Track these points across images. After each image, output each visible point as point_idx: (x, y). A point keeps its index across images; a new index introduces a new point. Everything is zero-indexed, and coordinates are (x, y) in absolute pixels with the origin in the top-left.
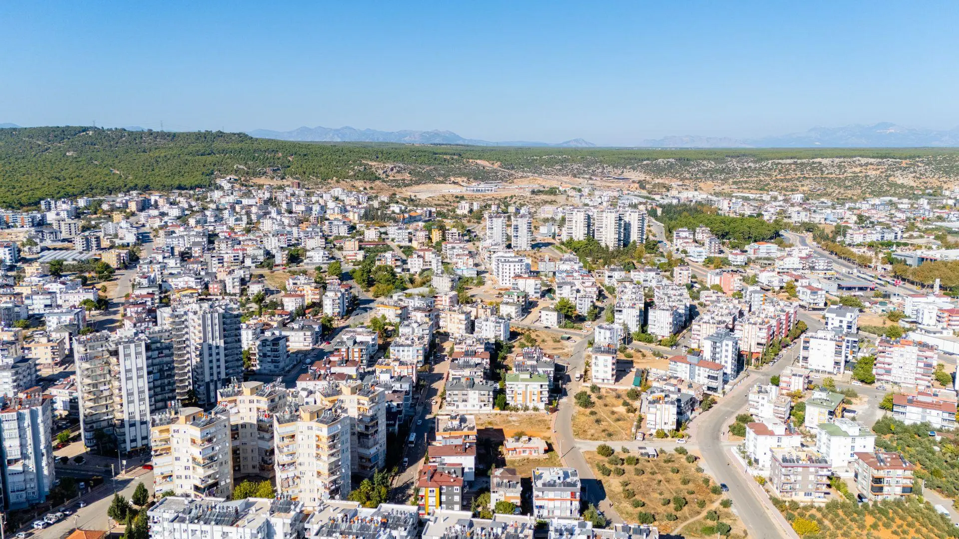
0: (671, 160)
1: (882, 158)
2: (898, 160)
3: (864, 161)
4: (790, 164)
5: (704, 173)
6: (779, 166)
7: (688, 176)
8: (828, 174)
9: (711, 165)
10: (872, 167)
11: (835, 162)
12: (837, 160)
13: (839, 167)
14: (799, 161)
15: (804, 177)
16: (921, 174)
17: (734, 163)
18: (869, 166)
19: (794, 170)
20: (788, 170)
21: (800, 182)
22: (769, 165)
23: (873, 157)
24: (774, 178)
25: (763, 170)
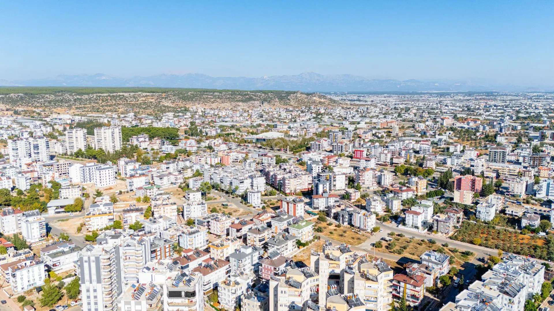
0: (20, 94)
1: (153, 92)
2: (160, 94)
3: (144, 94)
4: (107, 96)
5: (50, 102)
6: (101, 97)
7: (38, 105)
8: (130, 101)
9: (52, 97)
10: (149, 97)
11: (131, 95)
12: (132, 94)
13: (134, 97)
14: (111, 95)
15: (118, 104)
16: (174, 101)
17: (67, 96)
18: (148, 97)
19: (111, 100)
20: (107, 100)
21: (117, 106)
22: (95, 97)
23: (149, 92)
24: (101, 105)
25: (92, 100)
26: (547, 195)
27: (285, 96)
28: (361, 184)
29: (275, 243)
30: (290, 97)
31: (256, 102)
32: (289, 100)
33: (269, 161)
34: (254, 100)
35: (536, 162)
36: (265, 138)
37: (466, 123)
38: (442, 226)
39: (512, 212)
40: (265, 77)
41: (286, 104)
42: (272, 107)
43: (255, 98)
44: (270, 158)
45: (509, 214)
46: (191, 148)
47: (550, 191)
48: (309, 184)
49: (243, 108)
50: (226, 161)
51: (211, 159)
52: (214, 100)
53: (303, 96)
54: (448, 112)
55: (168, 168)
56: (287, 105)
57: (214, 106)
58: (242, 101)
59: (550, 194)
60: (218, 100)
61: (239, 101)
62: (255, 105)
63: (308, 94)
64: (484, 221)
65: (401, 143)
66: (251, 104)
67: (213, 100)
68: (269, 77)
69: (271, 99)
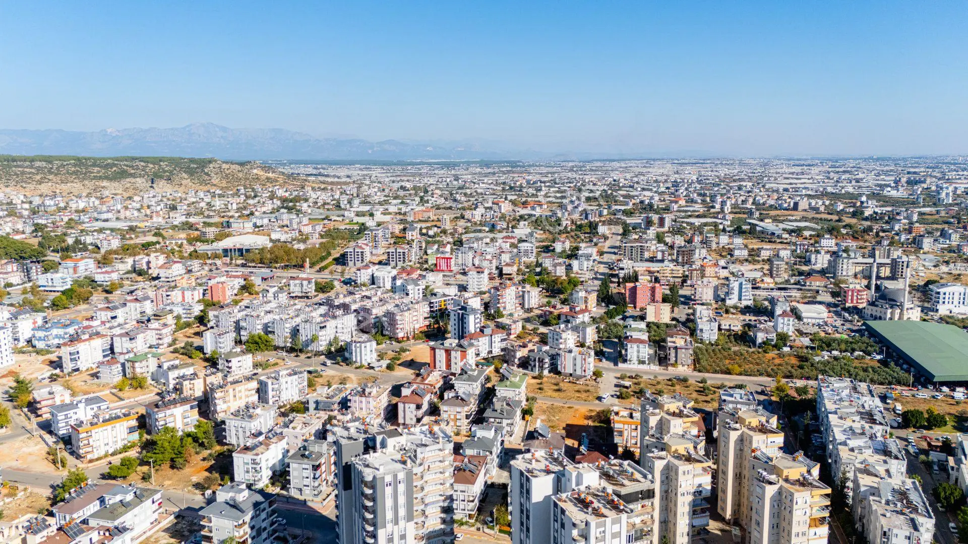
26: (740, 299)
27: (197, 168)
28: (502, 309)
29: (501, 416)
30: (208, 169)
31: (138, 179)
32: (207, 174)
33: (305, 287)
34: (133, 176)
35: (685, 258)
36: (241, 247)
37: (529, 208)
38: (683, 356)
39: (730, 325)
40: (109, 131)
41: (203, 183)
42: (176, 188)
43: (133, 171)
44: (305, 283)
45: (725, 330)
46: (107, 275)
47: (743, 294)
48: (425, 318)
49: (114, 192)
50: (221, 294)
51: (183, 293)
52: (41, 178)
53: (233, 167)
54: (487, 193)
55: (115, 317)
56: (206, 184)
57: (45, 188)
58: (107, 178)
59: (743, 298)
60: (51, 177)
61: (100, 178)
62: (138, 185)
63: (242, 164)
64: (710, 342)
65: (480, 242)
66: (129, 185)
67: (38, 177)
68: (119, 131)
69: (171, 172)
